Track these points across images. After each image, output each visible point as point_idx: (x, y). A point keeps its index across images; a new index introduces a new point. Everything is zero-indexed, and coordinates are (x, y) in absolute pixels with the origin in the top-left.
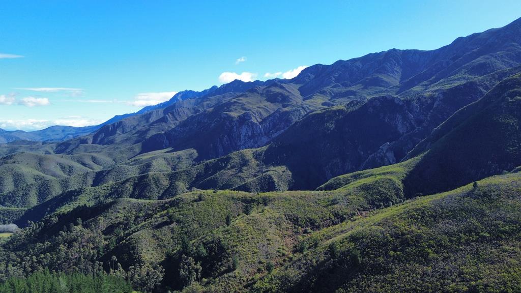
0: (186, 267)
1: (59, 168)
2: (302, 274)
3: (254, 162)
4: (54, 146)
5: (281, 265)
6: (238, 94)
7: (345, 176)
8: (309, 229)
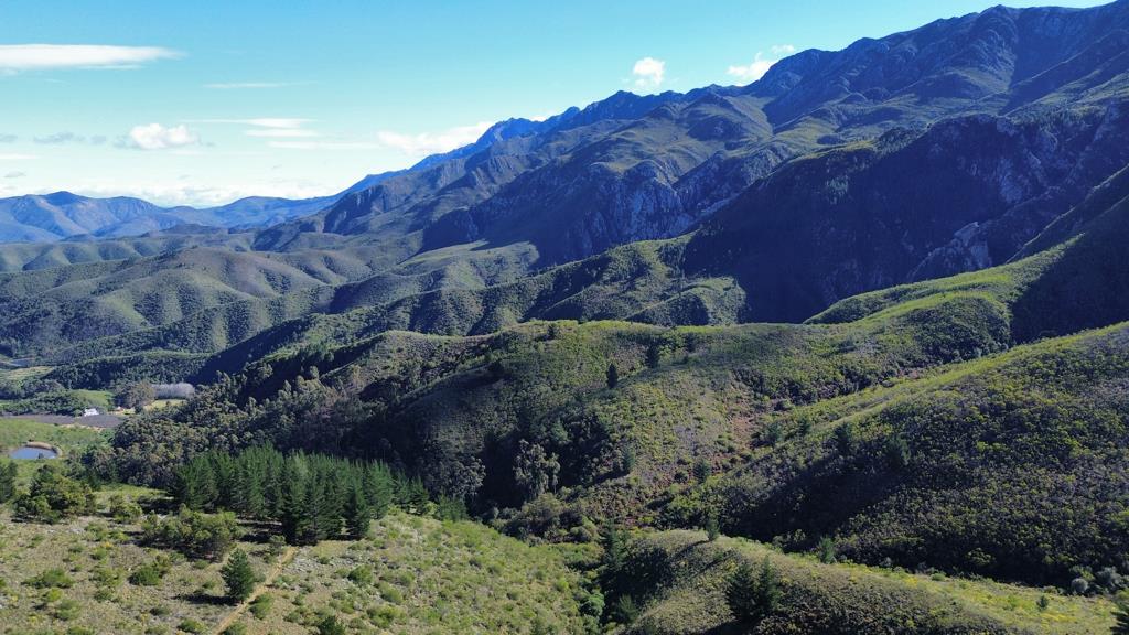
0: (528, 463)
1: (263, 278)
2: (775, 484)
3: (660, 269)
4: (252, 236)
5: (726, 468)
6: (625, 122)
7: (871, 294)
8: (787, 403)
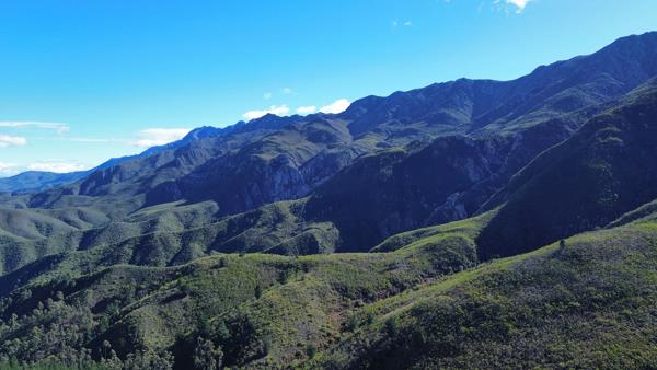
0: (203, 352)
1: (33, 225)
2: (352, 358)
3: (291, 218)
4: (28, 197)
5: (326, 347)
6: (272, 131)
7: (405, 233)
8: (361, 302)
